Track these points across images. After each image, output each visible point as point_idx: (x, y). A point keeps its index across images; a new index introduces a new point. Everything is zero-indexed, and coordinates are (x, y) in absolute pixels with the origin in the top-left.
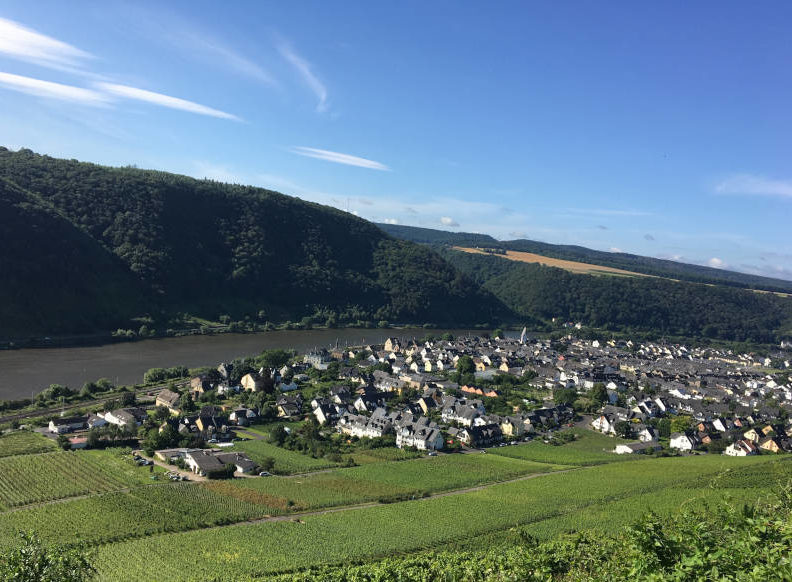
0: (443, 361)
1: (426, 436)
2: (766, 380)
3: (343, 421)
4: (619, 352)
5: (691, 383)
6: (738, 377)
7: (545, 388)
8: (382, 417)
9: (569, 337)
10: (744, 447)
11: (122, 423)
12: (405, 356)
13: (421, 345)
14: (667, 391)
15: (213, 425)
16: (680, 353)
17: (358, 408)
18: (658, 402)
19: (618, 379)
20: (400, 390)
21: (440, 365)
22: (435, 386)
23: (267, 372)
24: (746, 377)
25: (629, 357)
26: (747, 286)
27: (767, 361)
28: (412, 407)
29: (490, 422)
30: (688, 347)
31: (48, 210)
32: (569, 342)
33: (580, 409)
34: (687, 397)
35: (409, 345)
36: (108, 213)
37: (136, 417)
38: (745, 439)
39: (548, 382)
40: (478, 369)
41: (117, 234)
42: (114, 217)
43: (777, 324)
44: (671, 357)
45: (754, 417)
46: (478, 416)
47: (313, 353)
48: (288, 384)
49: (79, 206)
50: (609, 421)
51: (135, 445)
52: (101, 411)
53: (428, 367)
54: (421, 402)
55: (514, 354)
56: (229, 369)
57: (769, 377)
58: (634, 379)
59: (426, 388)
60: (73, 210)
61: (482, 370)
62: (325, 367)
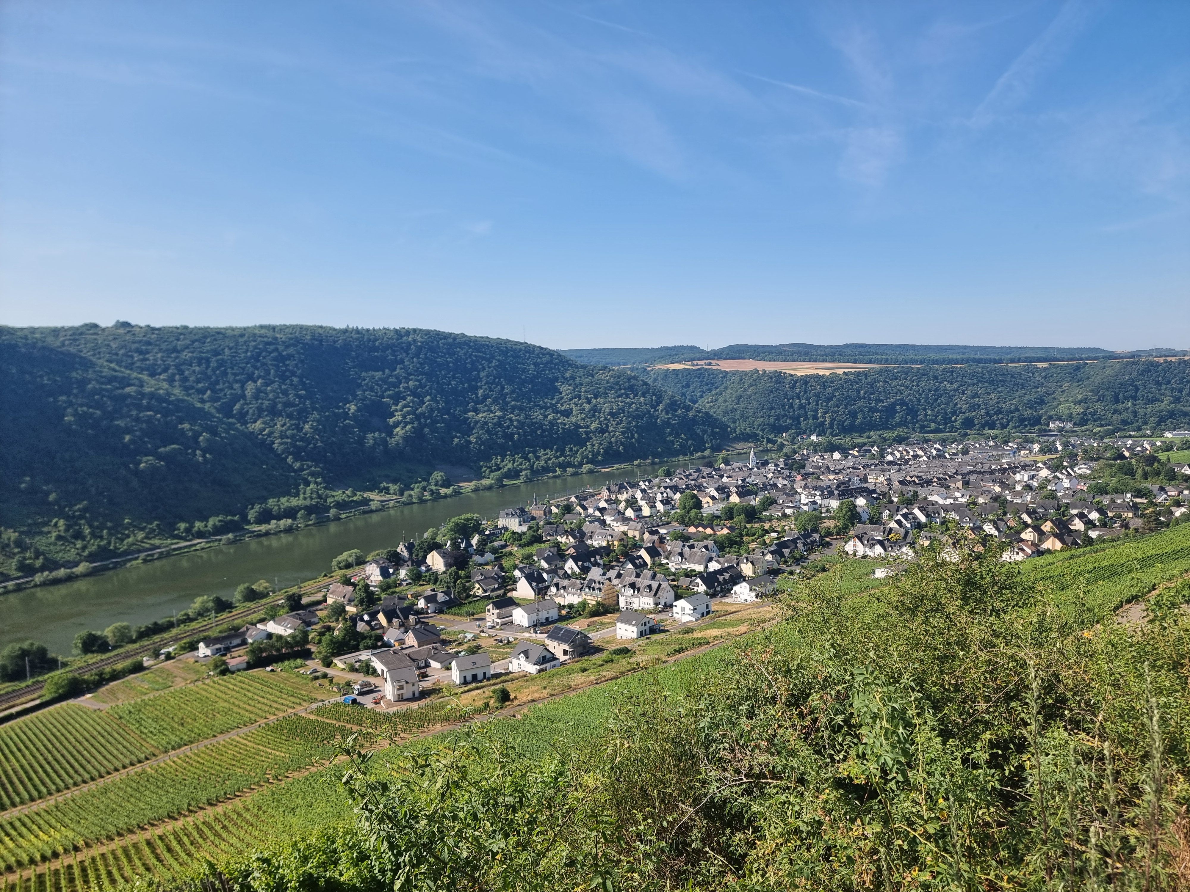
0: (662, 501)
1: (653, 592)
2: (1038, 469)
3: (553, 589)
4: (865, 461)
5: (952, 485)
6: (1005, 470)
7: (785, 515)
8: (598, 578)
9: (805, 452)
10: (1022, 550)
11: (290, 631)
12: (617, 502)
13: (635, 486)
14: (926, 498)
15: (399, 618)
16: (934, 452)
17: (569, 572)
18: (917, 512)
19: (867, 492)
20: (616, 543)
21: (660, 507)
22: (657, 532)
23: (455, 545)
24: (1013, 469)
25: (876, 465)
26: (1000, 361)
27: (1036, 447)
28: (632, 561)
29: (726, 565)
30: (943, 442)
31: (161, 392)
32: (805, 458)
33: (829, 534)
34: (949, 501)
35: (621, 488)
36: (237, 386)
37: (304, 622)
38: (1022, 540)
39: (788, 507)
40: (705, 505)
41: (252, 408)
42: (243, 388)
43: (1041, 401)
44: (925, 458)
45: (1030, 514)
46: (711, 559)
47: (507, 515)
48: (482, 555)
49: (198, 381)
50: (862, 543)
51: (307, 655)
52: (262, 621)
53: (646, 511)
54: (643, 553)
55: (743, 480)
56: (410, 548)
57: (1040, 465)
58: (886, 489)
59: (646, 536)
60: (192, 388)
61: (709, 507)
62: (524, 528)
